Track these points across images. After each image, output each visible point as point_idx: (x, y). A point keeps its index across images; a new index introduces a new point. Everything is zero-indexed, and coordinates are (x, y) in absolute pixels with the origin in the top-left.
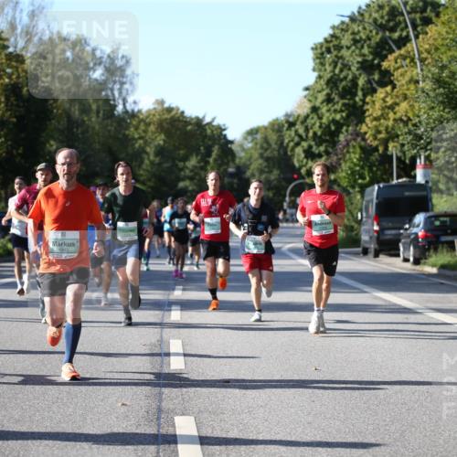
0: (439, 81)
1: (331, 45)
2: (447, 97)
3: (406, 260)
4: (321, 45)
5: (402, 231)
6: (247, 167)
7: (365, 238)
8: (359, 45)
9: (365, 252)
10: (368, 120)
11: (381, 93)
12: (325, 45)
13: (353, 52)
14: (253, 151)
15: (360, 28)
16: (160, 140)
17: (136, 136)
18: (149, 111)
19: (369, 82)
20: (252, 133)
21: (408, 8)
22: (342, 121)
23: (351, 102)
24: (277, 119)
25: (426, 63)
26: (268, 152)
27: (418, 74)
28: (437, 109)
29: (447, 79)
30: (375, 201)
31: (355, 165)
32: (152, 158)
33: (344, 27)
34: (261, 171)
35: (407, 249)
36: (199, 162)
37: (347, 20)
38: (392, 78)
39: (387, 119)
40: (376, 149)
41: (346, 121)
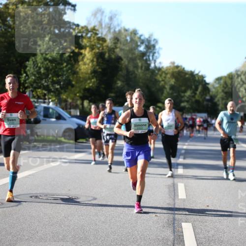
6: (216, 96)
14: (219, 89)
16: (172, 82)
17: (160, 79)
18: (167, 67)
20: (219, 79)
24: (231, 73)
26: (227, 89)
32: (168, 90)
34: (223, 99)
36: (192, 93)
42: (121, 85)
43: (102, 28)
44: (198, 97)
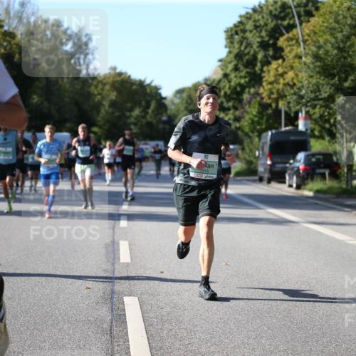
0: (316, 57)
1: (238, 29)
2: (323, 68)
3: (291, 186)
4: (231, 29)
5: (288, 165)
6: (175, 117)
7: (261, 169)
8: (259, 29)
9: (261, 180)
10: (264, 84)
11: (274, 64)
12: (234, 29)
13: (254, 34)
14: (180, 105)
15: (260, 17)
16: (113, 96)
17: (96, 92)
18: (105, 76)
19: (265, 56)
20: (180, 92)
21: (295, 3)
22: (245, 85)
23: (252, 71)
24: (199, 82)
25: (308, 43)
27: (301, 52)
28: (315, 77)
29: (323, 56)
30: (269, 143)
31: (255, 116)
32: (107, 107)
33: (248, 16)
35: (291, 178)
36: (141, 112)
37: (250, 11)
38: (283, 54)
39: (278, 83)
40: (270, 105)
41: (249, 85)
42: (38, 101)
43: (10, 18)
44: (151, 117)
